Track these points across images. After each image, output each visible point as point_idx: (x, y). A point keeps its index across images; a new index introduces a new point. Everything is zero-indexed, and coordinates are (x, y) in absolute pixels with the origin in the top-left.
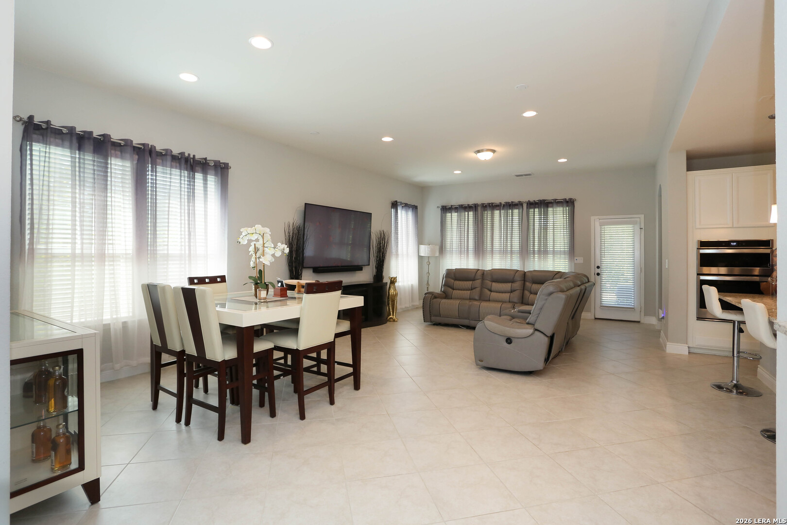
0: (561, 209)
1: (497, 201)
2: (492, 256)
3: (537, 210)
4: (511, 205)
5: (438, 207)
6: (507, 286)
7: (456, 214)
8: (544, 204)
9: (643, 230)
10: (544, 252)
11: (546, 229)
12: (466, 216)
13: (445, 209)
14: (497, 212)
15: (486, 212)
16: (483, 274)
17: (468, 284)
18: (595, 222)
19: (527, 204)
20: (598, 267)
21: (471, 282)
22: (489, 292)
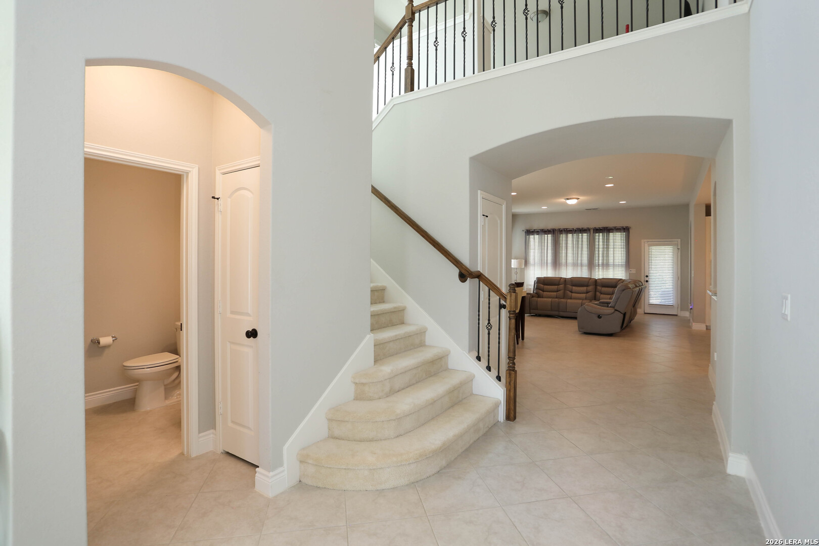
0: (620, 234)
1: (570, 227)
2: (566, 268)
3: (601, 234)
4: (582, 231)
5: (523, 231)
6: (584, 289)
7: (538, 236)
8: (607, 230)
9: (680, 250)
10: (606, 265)
11: (608, 248)
12: (546, 237)
13: (529, 232)
14: (570, 236)
15: (562, 235)
16: (565, 281)
17: (555, 287)
18: (645, 243)
19: (594, 230)
20: (647, 276)
21: (556, 286)
22: (570, 293)
